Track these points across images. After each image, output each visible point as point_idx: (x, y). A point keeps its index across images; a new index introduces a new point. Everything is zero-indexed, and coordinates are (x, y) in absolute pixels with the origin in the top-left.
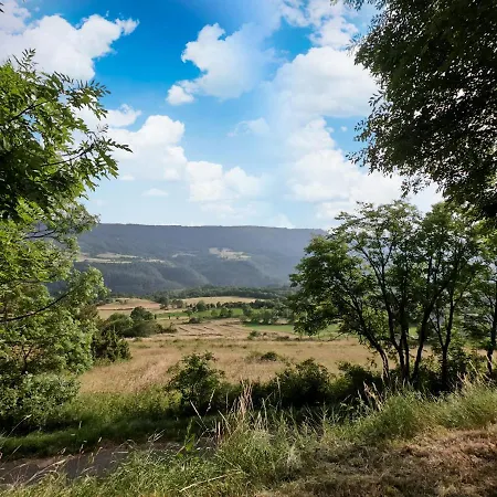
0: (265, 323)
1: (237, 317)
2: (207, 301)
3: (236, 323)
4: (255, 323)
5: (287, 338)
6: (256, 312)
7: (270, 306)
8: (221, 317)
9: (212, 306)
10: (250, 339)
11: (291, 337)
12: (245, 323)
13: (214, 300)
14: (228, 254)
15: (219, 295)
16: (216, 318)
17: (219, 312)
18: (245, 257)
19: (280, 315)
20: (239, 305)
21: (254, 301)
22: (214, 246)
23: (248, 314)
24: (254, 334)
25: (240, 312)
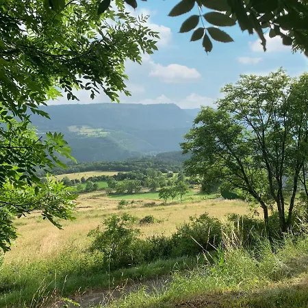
0: (130, 193)
1: (102, 189)
2: (71, 177)
3: (102, 195)
4: (120, 193)
5: (153, 204)
6: (120, 183)
7: (133, 178)
8: (87, 191)
9: (77, 181)
10: (119, 208)
11: (157, 203)
12: (111, 194)
13: (79, 176)
14: (88, 131)
15: (82, 170)
16: (82, 192)
17: (84, 186)
18: (104, 134)
19: (142, 184)
20: (103, 179)
21: (116, 173)
22: (72, 124)
23: (112, 186)
24: (122, 203)
25: (105, 185)
